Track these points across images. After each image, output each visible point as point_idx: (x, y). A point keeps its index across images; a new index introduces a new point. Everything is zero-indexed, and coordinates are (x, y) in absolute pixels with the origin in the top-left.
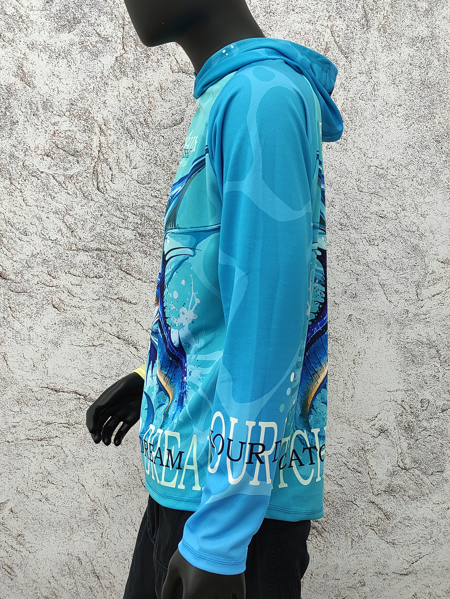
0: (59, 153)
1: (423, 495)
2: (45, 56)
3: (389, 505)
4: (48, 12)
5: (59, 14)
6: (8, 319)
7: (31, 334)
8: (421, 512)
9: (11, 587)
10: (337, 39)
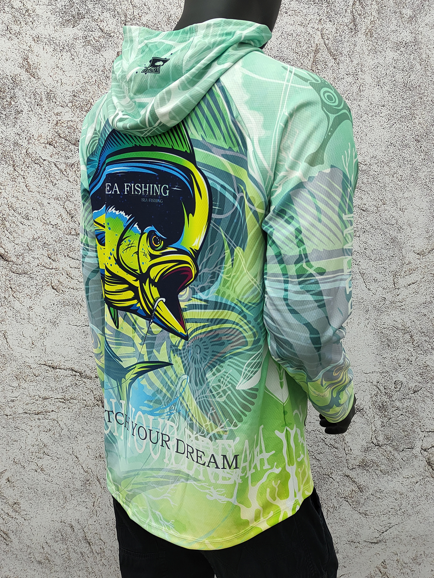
0: (61, 142)
1: (394, 470)
2: (50, 49)
3: (363, 478)
4: (54, 7)
5: (64, 9)
6: (9, 299)
7: (31, 313)
8: (391, 485)
9: (6, 552)
10: (327, 42)
